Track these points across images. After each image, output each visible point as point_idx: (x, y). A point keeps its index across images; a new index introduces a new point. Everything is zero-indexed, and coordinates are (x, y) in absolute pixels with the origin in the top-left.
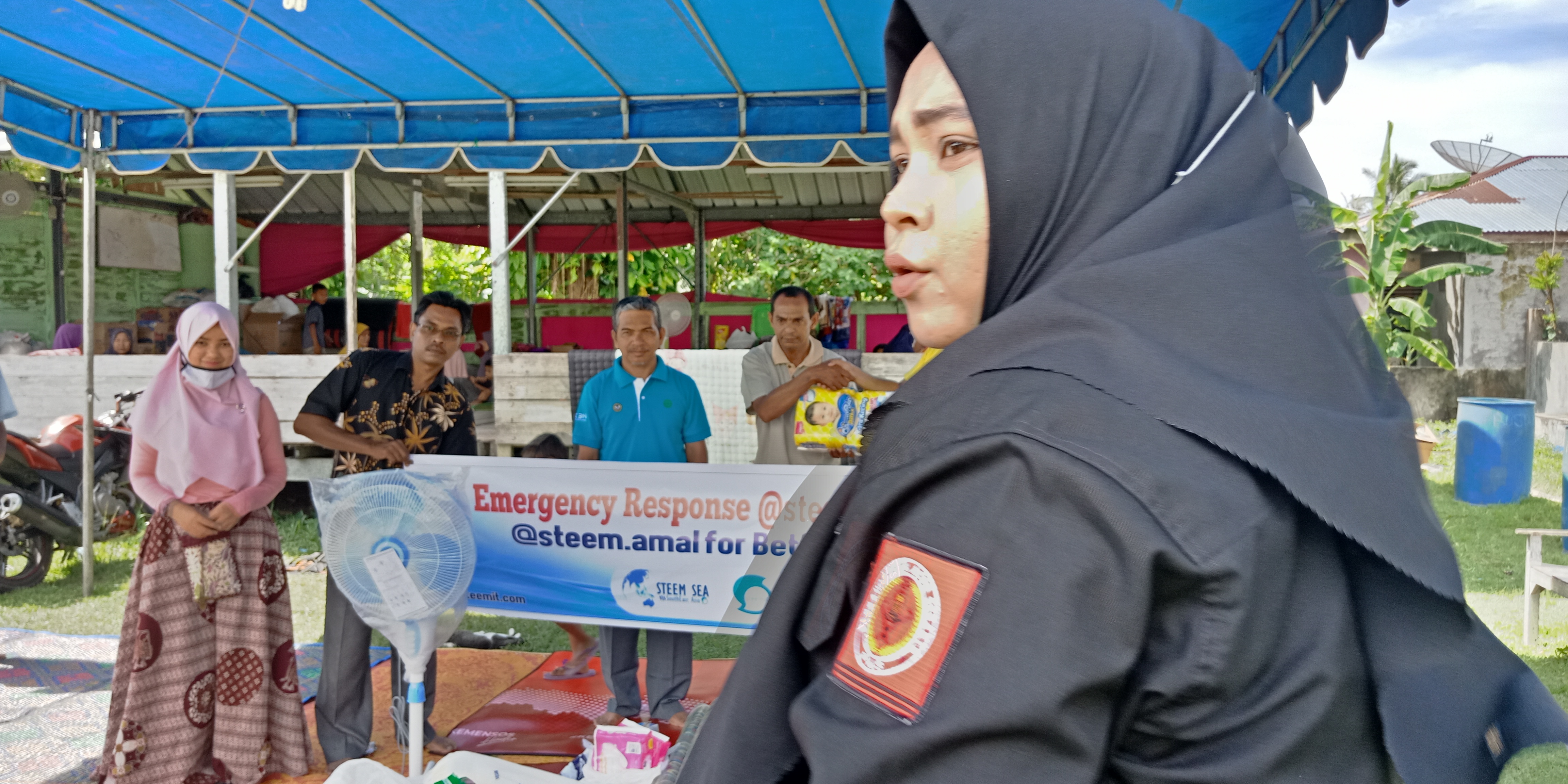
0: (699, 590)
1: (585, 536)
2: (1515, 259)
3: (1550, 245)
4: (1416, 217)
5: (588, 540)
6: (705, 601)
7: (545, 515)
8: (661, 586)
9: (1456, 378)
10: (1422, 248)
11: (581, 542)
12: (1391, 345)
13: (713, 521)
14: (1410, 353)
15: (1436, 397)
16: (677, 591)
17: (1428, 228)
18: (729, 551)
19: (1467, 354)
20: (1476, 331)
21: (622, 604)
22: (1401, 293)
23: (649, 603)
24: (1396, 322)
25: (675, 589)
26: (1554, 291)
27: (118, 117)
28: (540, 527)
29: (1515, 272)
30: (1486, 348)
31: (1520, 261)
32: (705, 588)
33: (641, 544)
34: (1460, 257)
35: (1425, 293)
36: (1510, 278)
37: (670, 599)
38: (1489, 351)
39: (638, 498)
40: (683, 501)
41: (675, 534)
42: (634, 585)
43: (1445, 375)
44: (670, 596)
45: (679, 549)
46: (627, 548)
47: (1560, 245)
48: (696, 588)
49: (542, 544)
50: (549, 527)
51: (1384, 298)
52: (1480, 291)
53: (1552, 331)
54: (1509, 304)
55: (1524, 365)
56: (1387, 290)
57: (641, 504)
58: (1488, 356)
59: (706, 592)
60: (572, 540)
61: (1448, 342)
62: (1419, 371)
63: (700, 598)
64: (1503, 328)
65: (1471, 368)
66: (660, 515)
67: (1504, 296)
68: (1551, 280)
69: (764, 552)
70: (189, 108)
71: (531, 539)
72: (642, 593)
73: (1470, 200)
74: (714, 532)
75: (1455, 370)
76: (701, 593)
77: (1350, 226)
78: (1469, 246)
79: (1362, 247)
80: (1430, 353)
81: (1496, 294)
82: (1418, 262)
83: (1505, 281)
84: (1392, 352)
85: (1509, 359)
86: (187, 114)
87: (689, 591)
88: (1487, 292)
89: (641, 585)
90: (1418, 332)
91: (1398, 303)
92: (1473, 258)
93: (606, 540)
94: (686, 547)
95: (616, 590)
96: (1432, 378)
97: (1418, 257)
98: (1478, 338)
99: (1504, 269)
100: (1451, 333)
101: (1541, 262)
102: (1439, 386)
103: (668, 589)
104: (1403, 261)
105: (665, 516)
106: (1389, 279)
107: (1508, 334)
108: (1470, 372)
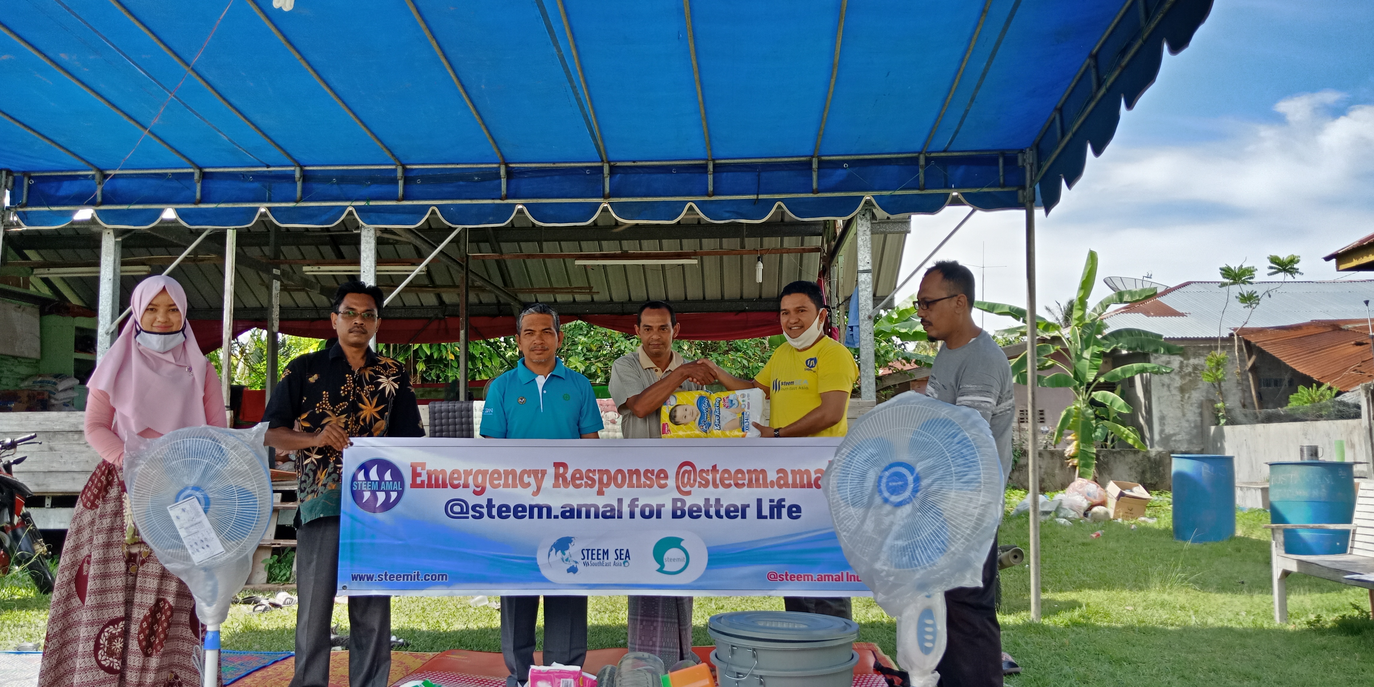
0: (621, 554)
1: (516, 507)
2: (1188, 359)
3: (1216, 348)
4: (1106, 327)
5: (519, 511)
6: (626, 564)
7: (479, 489)
8: (585, 553)
9: (1149, 458)
10: (1115, 350)
11: (512, 514)
12: (1095, 431)
13: (635, 489)
14: (1110, 438)
15: (1134, 474)
16: (601, 557)
17: (1117, 334)
18: (650, 516)
19: (1157, 437)
20: (1162, 419)
21: (545, 573)
22: (1100, 387)
23: (573, 570)
24: (1097, 412)
25: (598, 554)
26: (1222, 384)
27: (30, 178)
28: (472, 500)
29: (1190, 369)
30: (1172, 432)
31: (1193, 361)
32: (627, 551)
33: (569, 513)
34: (1144, 357)
35: (1119, 388)
36: (1186, 375)
37: (595, 565)
38: (1174, 435)
39: (565, 472)
40: (607, 472)
41: (601, 502)
42: (559, 552)
43: (1140, 455)
44: (593, 561)
45: (605, 516)
46: (556, 517)
47: (1223, 348)
48: (618, 552)
49: (474, 517)
50: (482, 500)
51: (1087, 391)
52: (1163, 385)
53: (1224, 417)
54: (1187, 395)
55: (1202, 446)
56: (1089, 385)
57: (569, 476)
58: (1173, 438)
59: (628, 556)
60: (503, 512)
61: (1139, 429)
62: (1119, 452)
63: (622, 561)
64: (1184, 415)
65: (1161, 449)
66: (587, 485)
67: (1182, 390)
68: (1220, 374)
69: (683, 515)
70: (100, 171)
71: (463, 514)
72: (567, 560)
73: (1147, 314)
74: (637, 499)
75: (1148, 451)
76: (623, 557)
77: (1056, 333)
78: (1152, 348)
79: (1066, 350)
80: (1127, 437)
81: (1176, 387)
82: (1110, 364)
83: (1182, 377)
84: (1096, 437)
85: (1190, 442)
86: (98, 176)
87: (612, 556)
88: (1169, 386)
89: (567, 552)
90: (1115, 420)
91: (1099, 396)
92: (1156, 358)
93: (536, 510)
94: (610, 514)
95: (541, 558)
96: (1130, 458)
97: (1110, 360)
98: (1164, 424)
99: (1181, 367)
100: (1141, 421)
101: (1210, 360)
102: (1135, 465)
103: (592, 554)
104: (1100, 362)
105: (592, 486)
106: (1091, 376)
107: (1188, 421)
108: (1160, 453)
